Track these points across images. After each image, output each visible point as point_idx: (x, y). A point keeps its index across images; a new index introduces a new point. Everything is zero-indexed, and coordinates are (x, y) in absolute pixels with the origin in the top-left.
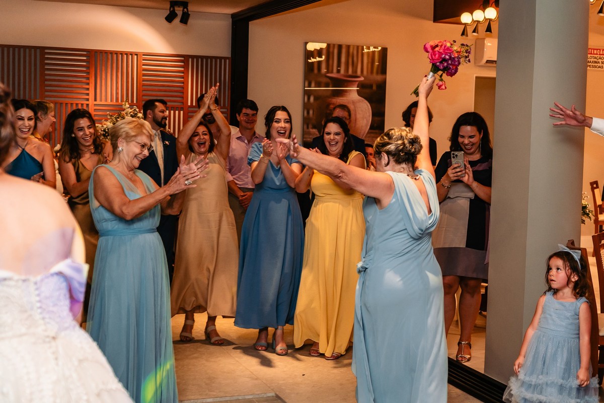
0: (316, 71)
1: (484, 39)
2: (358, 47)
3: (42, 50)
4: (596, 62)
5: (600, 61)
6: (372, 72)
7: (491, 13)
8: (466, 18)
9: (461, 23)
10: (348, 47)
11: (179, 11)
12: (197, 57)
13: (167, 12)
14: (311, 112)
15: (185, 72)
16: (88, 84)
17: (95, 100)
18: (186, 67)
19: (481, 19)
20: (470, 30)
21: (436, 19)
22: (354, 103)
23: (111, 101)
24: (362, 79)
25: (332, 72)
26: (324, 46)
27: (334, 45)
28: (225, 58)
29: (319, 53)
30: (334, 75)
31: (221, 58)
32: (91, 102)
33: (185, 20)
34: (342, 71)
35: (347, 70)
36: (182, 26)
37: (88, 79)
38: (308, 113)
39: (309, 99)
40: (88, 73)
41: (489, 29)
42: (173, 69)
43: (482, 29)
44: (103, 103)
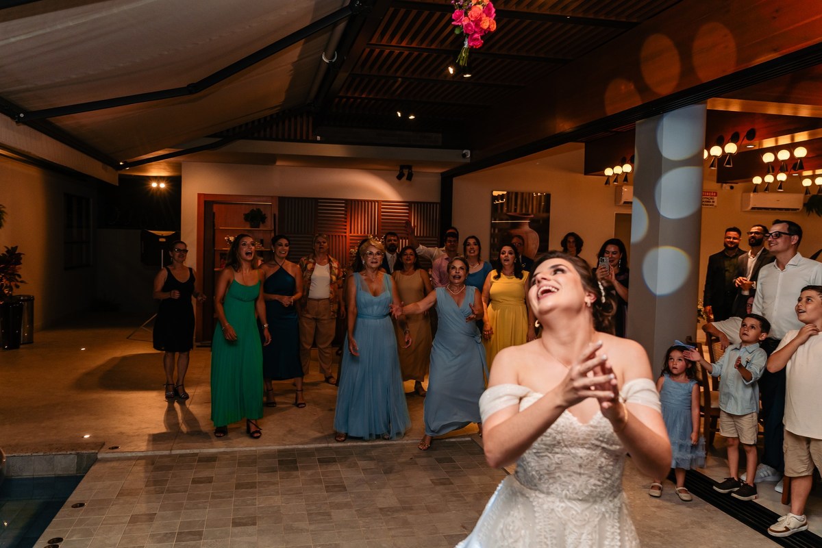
0: (499, 211)
1: (622, 186)
2: (529, 194)
3: (316, 200)
4: (708, 202)
5: (711, 200)
6: (539, 211)
7: (627, 168)
8: (608, 172)
9: (604, 175)
10: (522, 194)
11: (406, 172)
12: (417, 203)
13: (398, 173)
14: (496, 240)
15: (410, 213)
16: (346, 222)
17: (351, 233)
18: (410, 209)
19: (620, 172)
20: (611, 181)
21: (586, 173)
22: (527, 233)
23: (361, 233)
24: (532, 216)
25: (511, 212)
26: (505, 193)
27: (512, 193)
28: (436, 203)
29: (502, 197)
30: (512, 214)
31: (433, 203)
32: (348, 234)
33: (410, 178)
34: (518, 210)
35: (521, 210)
36: (408, 182)
37: (346, 219)
38: (494, 241)
39: (494, 231)
40: (346, 215)
41: (626, 180)
42: (402, 211)
43: (621, 180)
44: (356, 234)
